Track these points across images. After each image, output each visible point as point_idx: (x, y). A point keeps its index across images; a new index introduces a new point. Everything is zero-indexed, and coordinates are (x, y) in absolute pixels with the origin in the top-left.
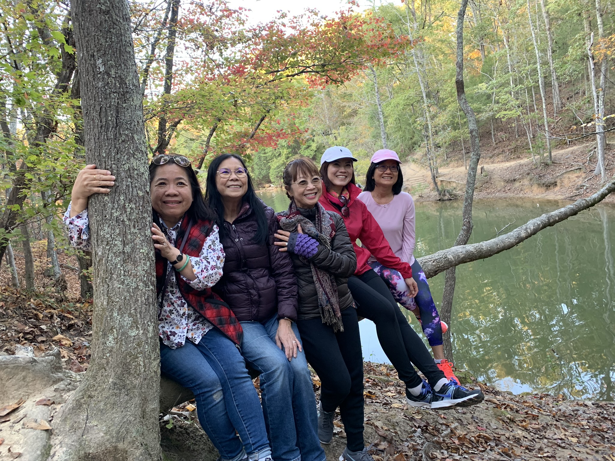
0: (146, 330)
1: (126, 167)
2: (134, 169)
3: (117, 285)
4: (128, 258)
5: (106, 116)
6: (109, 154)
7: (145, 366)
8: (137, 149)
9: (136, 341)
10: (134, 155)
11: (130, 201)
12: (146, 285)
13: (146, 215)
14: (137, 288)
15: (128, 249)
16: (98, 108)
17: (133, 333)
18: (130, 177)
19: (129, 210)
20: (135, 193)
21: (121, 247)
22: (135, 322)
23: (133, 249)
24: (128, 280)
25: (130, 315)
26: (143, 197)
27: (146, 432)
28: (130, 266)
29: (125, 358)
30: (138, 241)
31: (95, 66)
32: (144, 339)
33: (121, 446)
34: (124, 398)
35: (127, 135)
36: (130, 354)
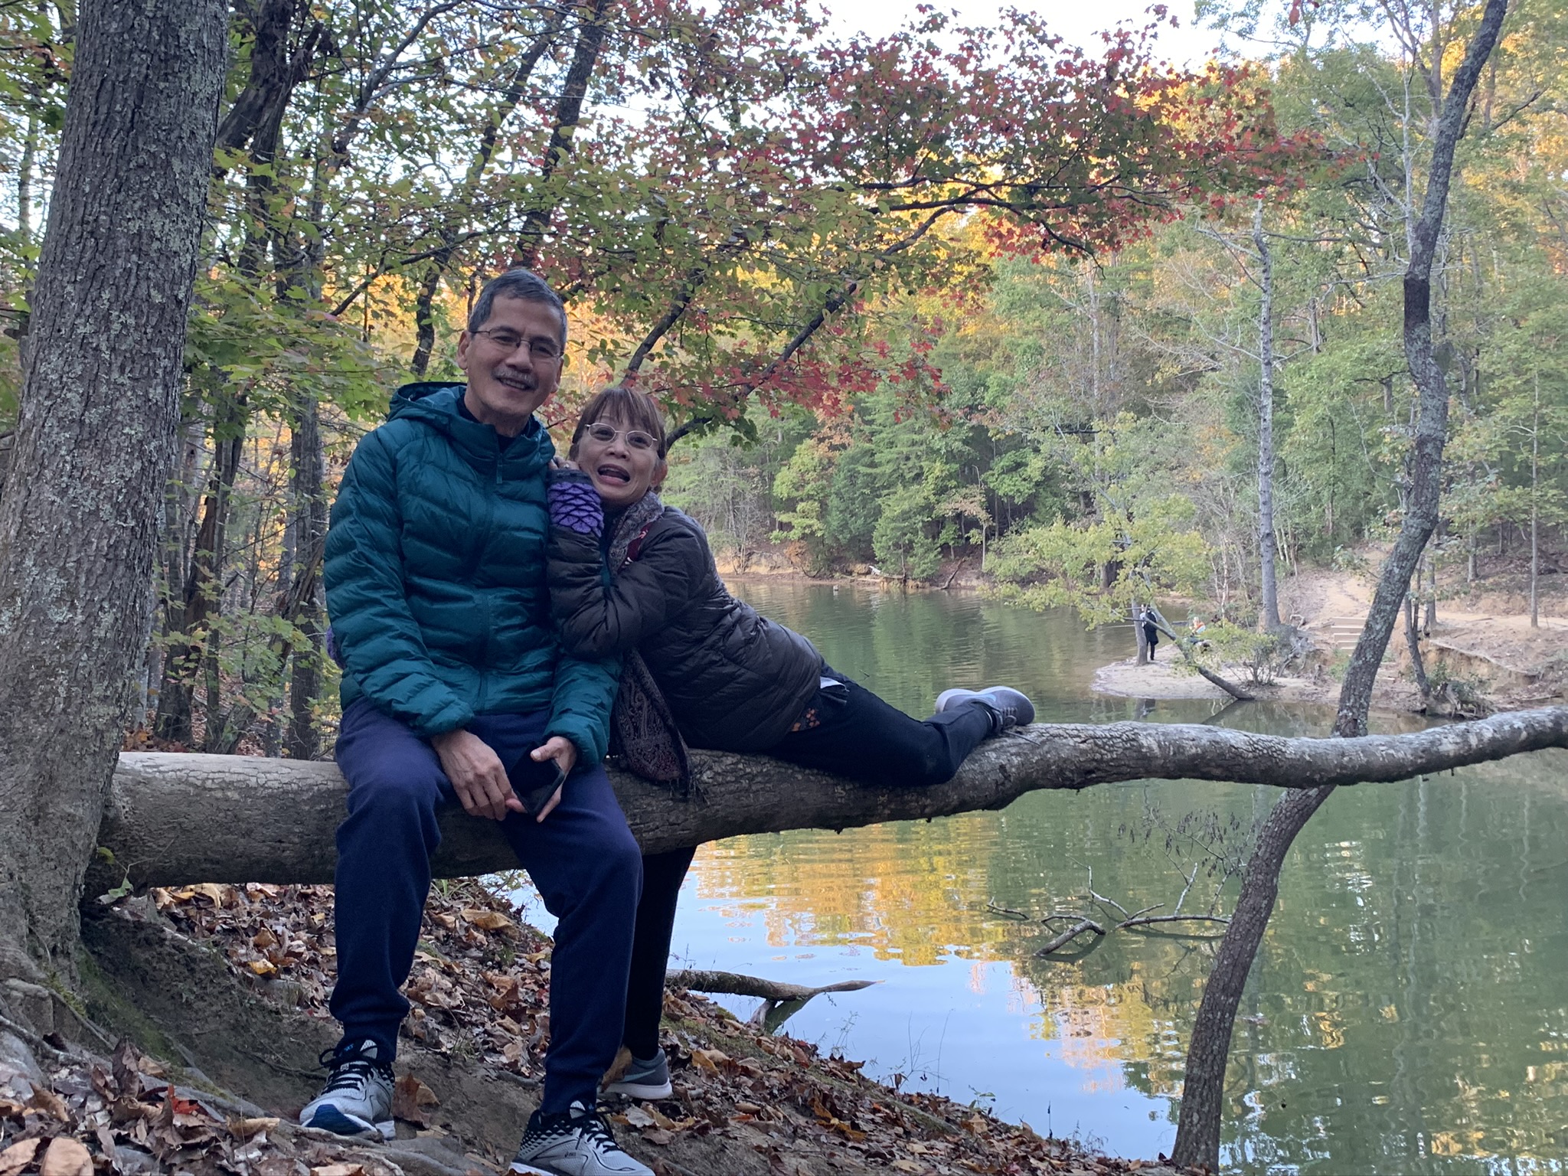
0: (92, 618)
1: (134, 226)
2: (152, 238)
3: (49, 494)
4: (88, 437)
5: (112, 101)
6: (97, 189)
7: (68, 700)
8: (174, 194)
9: (62, 637)
10: (160, 203)
11: (125, 308)
12: (120, 514)
13: (158, 351)
14: (95, 513)
15: (93, 416)
16: (96, 80)
17: (59, 615)
18: (139, 251)
19: (116, 326)
20: (142, 291)
21: (78, 409)
22: (71, 592)
23: (106, 419)
24: (76, 490)
25: (63, 571)
26: (162, 308)
27: (33, 859)
28: (89, 458)
29: (26, 669)
30: (122, 404)
32: (82, 636)
35: (153, 156)
36: (40, 662)
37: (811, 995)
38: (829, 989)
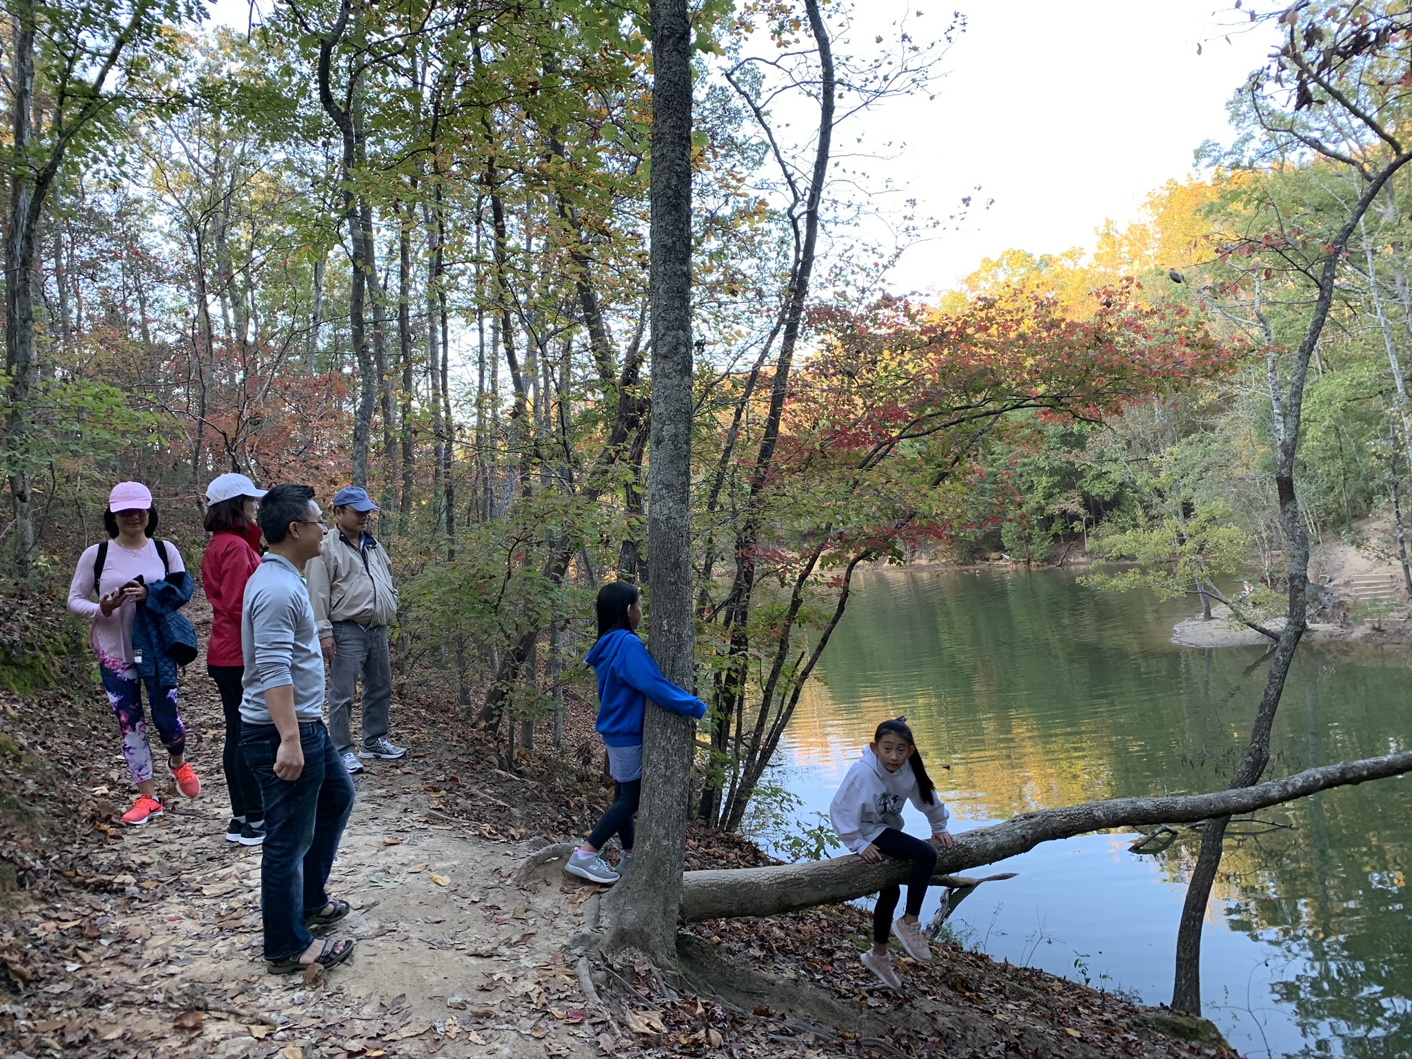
3: (657, 801)
12: (679, 805)
14: (671, 806)
24: (666, 799)
25: (664, 827)
31: (661, 625)
33: (646, 929)
34: (652, 894)
37: (978, 883)
38: (989, 879)
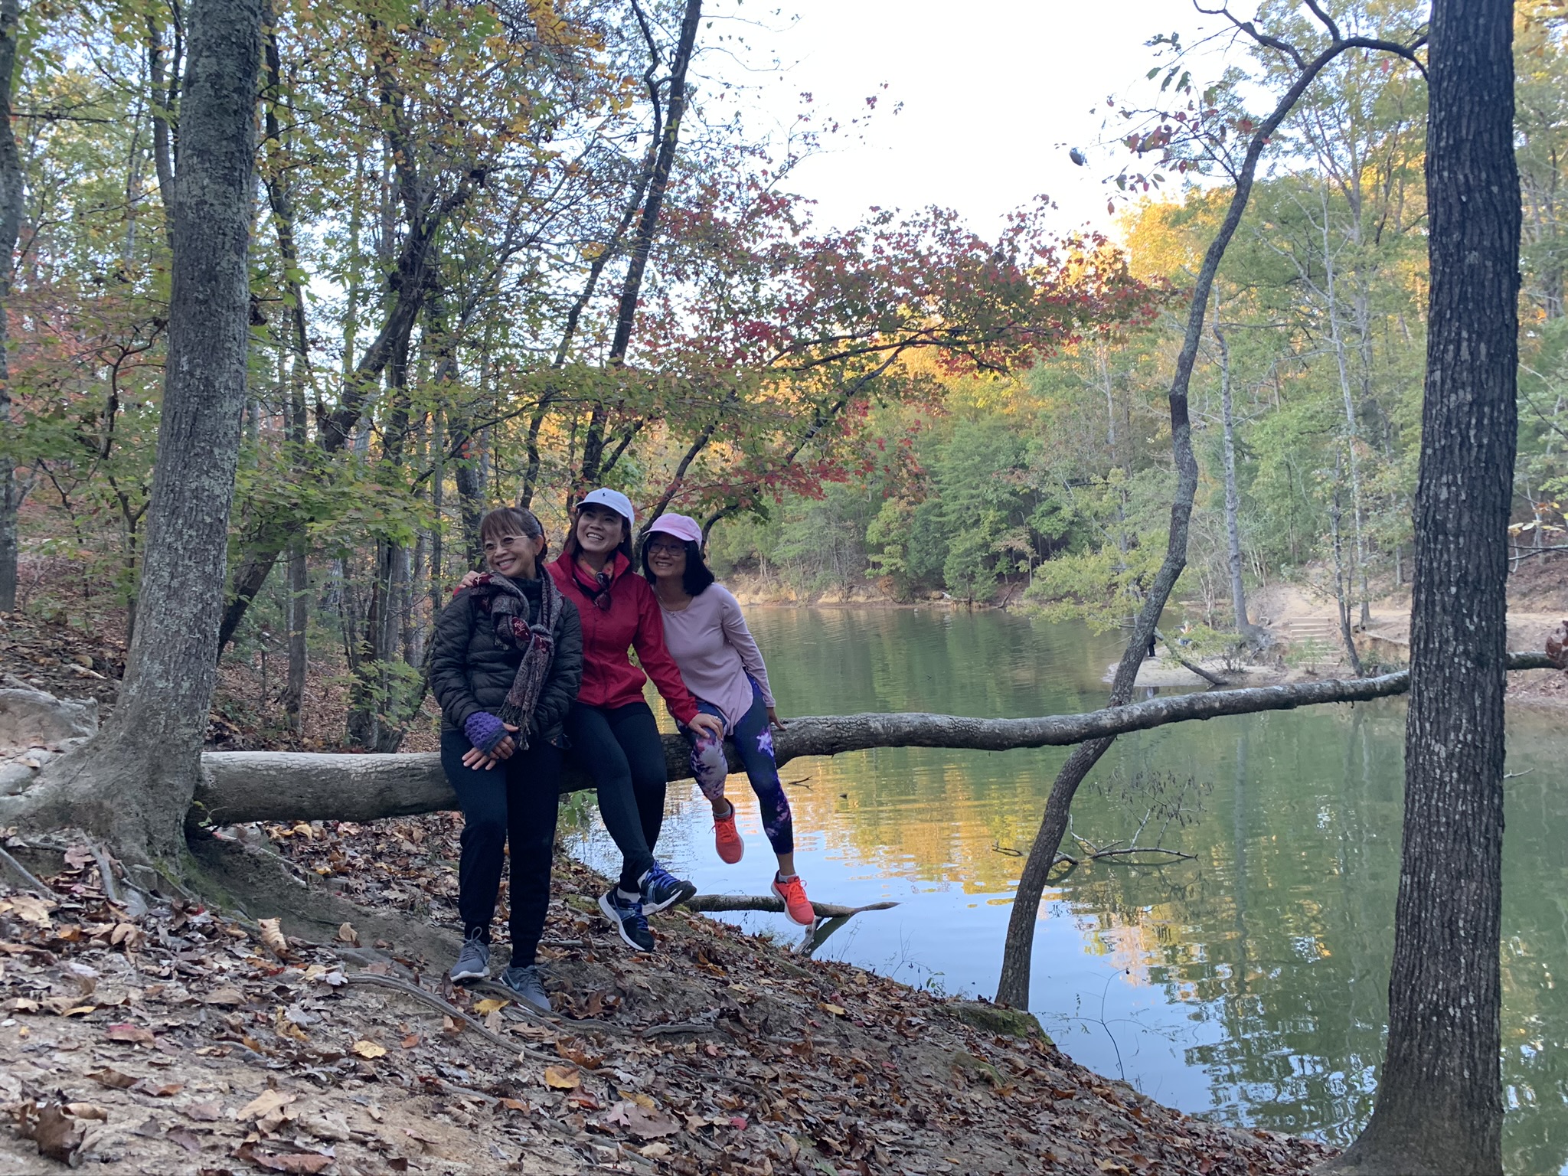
0: (178, 685)
1: (194, 486)
2: (204, 490)
4: (173, 594)
5: (180, 423)
6: (174, 469)
7: (166, 726)
8: (215, 466)
9: (163, 695)
10: (207, 473)
11: (191, 527)
13: (210, 547)
14: (178, 632)
15: (175, 583)
16: (172, 413)
17: (161, 684)
18: (196, 498)
19: (186, 537)
20: (199, 518)
21: (167, 580)
22: (167, 672)
23: (182, 584)
24: (168, 621)
25: (162, 662)
26: (211, 525)
27: (150, 806)
28: (173, 605)
29: (144, 711)
30: (191, 576)
32: (173, 694)
35: (203, 448)
36: (151, 708)
37: (852, 914)
38: (867, 909)
